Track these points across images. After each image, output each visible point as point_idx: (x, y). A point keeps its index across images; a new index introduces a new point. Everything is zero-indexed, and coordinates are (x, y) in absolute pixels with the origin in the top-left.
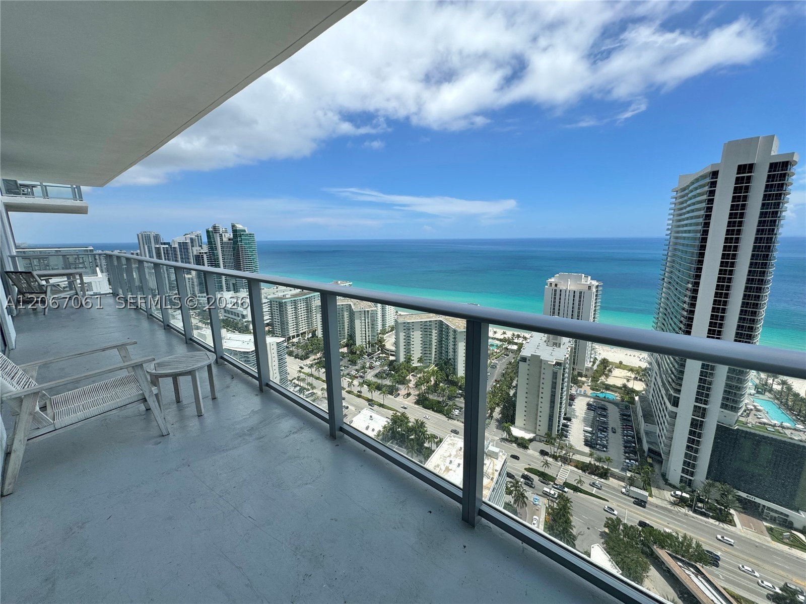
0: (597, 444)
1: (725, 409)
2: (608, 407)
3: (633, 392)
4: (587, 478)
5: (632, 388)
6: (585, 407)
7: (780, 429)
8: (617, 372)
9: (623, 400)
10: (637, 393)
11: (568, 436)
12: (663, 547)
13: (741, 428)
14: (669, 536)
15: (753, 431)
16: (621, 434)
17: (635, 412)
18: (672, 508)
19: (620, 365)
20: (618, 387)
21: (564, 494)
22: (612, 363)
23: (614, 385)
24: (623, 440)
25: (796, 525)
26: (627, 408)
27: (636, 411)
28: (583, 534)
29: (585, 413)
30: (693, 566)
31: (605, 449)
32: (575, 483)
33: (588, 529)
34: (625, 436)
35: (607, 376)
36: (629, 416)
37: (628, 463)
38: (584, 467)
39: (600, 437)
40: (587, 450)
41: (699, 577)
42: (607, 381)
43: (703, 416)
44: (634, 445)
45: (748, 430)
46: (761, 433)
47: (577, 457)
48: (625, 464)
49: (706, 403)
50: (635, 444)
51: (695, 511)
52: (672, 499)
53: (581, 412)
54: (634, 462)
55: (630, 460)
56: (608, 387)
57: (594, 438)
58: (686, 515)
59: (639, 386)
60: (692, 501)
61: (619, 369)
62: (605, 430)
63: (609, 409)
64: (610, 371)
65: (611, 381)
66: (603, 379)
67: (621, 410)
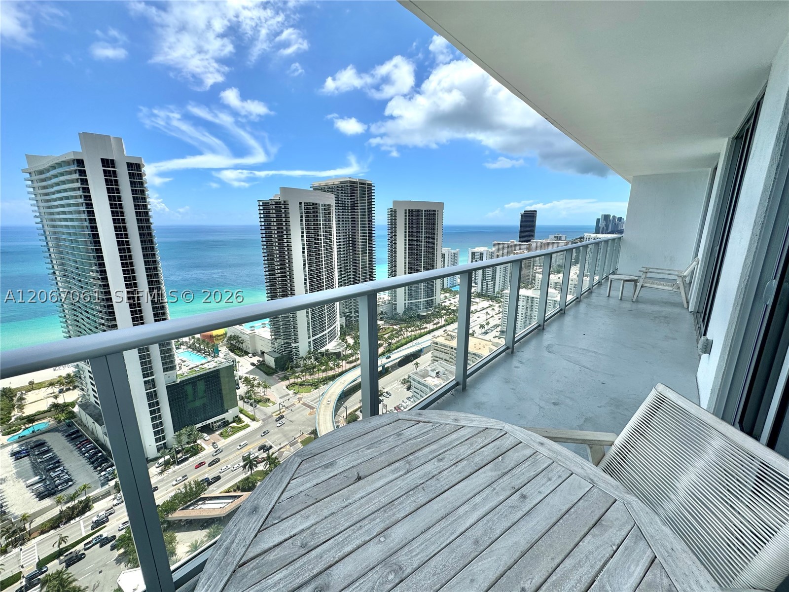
0: (57, 487)
1: (167, 371)
2: (45, 439)
3: (68, 406)
4: (68, 529)
5: (65, 403)
6: (11, 460)
7: (201, 366)
8: (30, 397)
9: (59, 422)
10: (73, 404)
11: (7, 511)
12: (175, 510)
13: (181, 380)
14: (176, 496)
15: (189, 377)
16: (79, 455)
17: (81, 423)
18: (163, 476)
19: (32, 387)
20: (44, 412)
21: (47, 573)
22: (19, 389)
23: (39, 412)
24: (85, 458)
25: (230, 420)
26: (70, 425)
27: (82, 421)
28: (98, 585)
29: (15, 466)
30: (199, 500)
31: (70, 483)
32: (56, 549)
33: (100, 572)
34: (85, 454)
35: (21, 407)
36: (78, 431)
37: (105, 474)
38: (55, 524)
39: (55, 477)
40: (47, 502)
41: (206, 502)
42: (24, 413)
43: (154, 386)
44: (100, 454)
45: (186, 378)
46: (194, 375)
47: (38, 522)
48: (102, 478)
49: (152, 374)
50: (101, 452)
51: (179, 463)
52: (159, 470)
53: (9, 469)
54: (110, 468)
55: (105, 470)
56: (31, 419)
57: (48, 483)
58: (174, 472)
59: (71, 396)
60: (173, 457)
61: (32, 392)
62: (57, 465)
63: (47, 440)
64: (21, 399)
65: (29, 411)
66: (16, 413)
67: (65, 431)
